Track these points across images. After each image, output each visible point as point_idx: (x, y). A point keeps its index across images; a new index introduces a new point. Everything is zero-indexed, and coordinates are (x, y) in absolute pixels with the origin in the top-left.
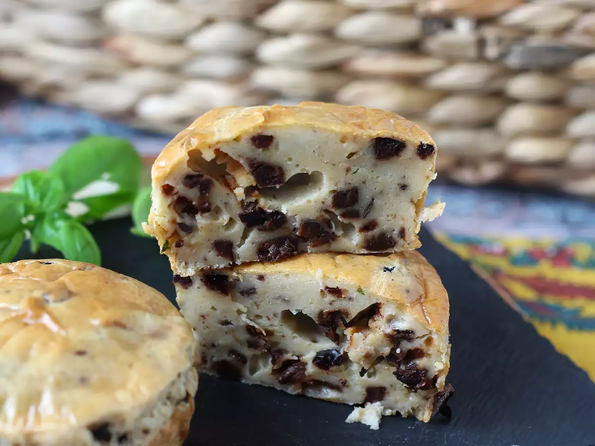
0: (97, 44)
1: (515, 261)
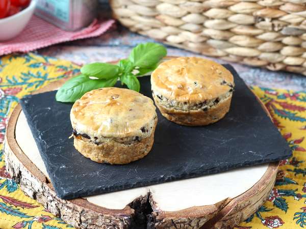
0: (154, 17)
1: (279, 97)
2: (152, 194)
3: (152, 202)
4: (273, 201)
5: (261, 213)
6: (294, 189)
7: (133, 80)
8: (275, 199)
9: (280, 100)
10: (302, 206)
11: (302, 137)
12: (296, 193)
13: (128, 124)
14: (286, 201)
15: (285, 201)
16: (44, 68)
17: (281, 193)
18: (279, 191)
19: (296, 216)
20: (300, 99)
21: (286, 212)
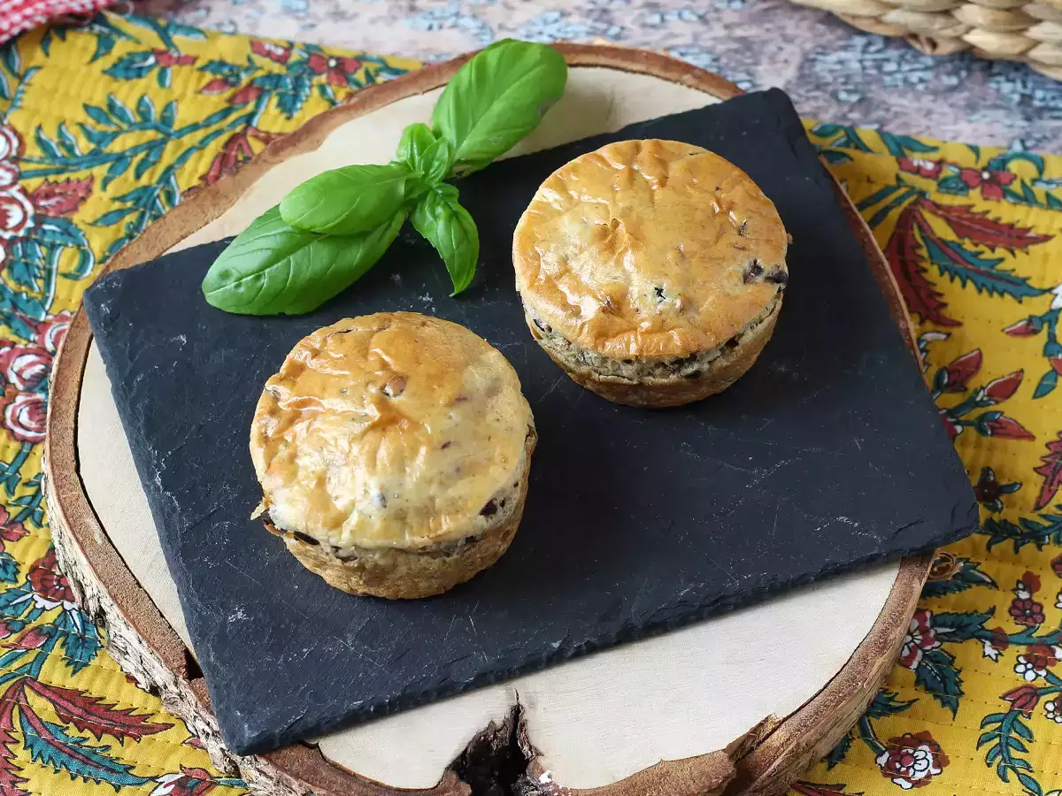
1: (944, 185)
2: (527, 715)
3: (526, 748)
4: (915, 665)
5: (873, 721)
6: (983, 609)
7: (454, 222)
8: (920, 653)
9: (946, 200)
10: (1009, 687)
11: (1017, 368)
12: (990, 625)
13: (438, 501)
14: (957, 664)
15: (951, 663)
16: (161, 78)
17: (941, 630)
18: (936, 622)
19: (989, 728)
20: (1014, 195)
21: (955, 712)
